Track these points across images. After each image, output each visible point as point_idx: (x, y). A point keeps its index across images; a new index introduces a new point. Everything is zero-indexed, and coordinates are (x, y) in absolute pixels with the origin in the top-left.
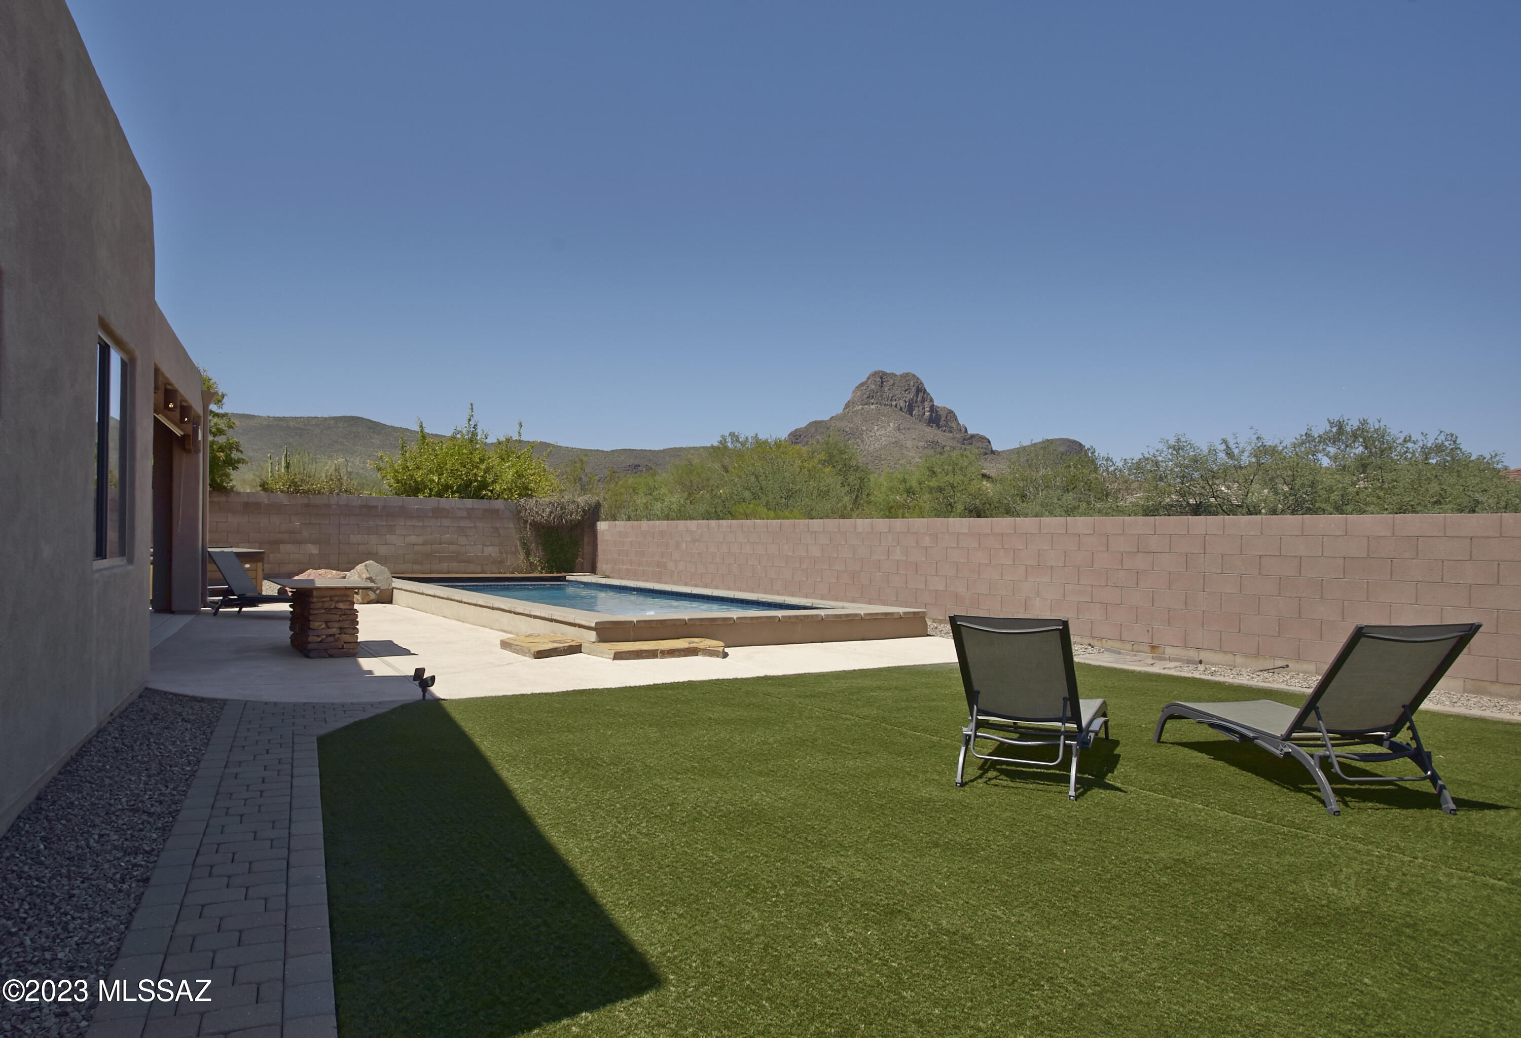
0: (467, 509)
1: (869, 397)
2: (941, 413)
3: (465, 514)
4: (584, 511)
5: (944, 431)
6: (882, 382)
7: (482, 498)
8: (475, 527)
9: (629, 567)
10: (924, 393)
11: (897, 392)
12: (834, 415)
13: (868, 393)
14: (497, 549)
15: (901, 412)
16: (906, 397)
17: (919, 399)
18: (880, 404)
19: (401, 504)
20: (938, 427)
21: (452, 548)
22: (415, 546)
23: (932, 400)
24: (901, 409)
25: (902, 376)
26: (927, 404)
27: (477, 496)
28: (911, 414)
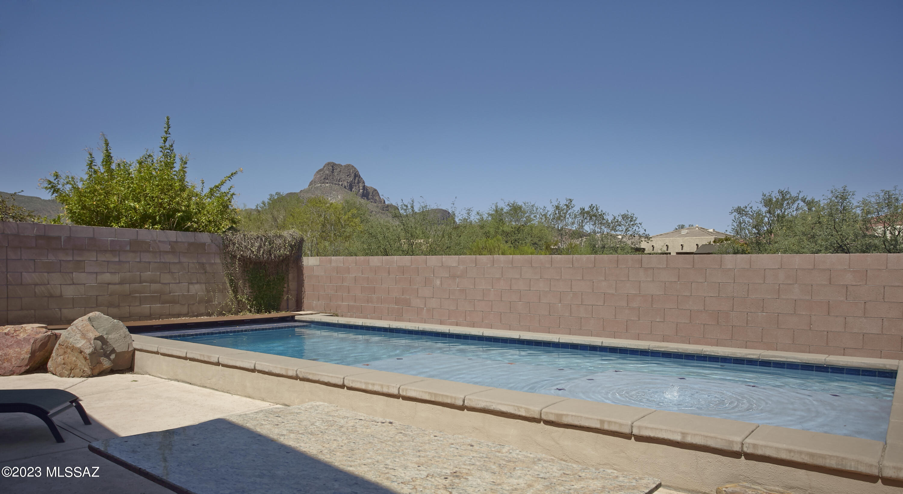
0: (170, 243)
1: (325, 179)
2: (369, 190)
3: (168, 248)
4: (291, 246)
5: (371, 202)
6: (333, 170)
7: (187, 230)
8: (180, 262)
9: (352, 303)
10: (359, 178)
11: (343, 176)
12: (303, 189)
13: (324, 176)
14: (204, 286)
15: (345, 189)
16: (348, 180)
17: (356, 181)
18: (332, 183)
19: (91, 235)
20: (368, 199)
21: (154, 287)
22: (110, 286)
23: (364, 182)
24: (345, 187)
25: (345, 166)
26: (361, 185)
27: (180, 226)
28: (351, 191)
